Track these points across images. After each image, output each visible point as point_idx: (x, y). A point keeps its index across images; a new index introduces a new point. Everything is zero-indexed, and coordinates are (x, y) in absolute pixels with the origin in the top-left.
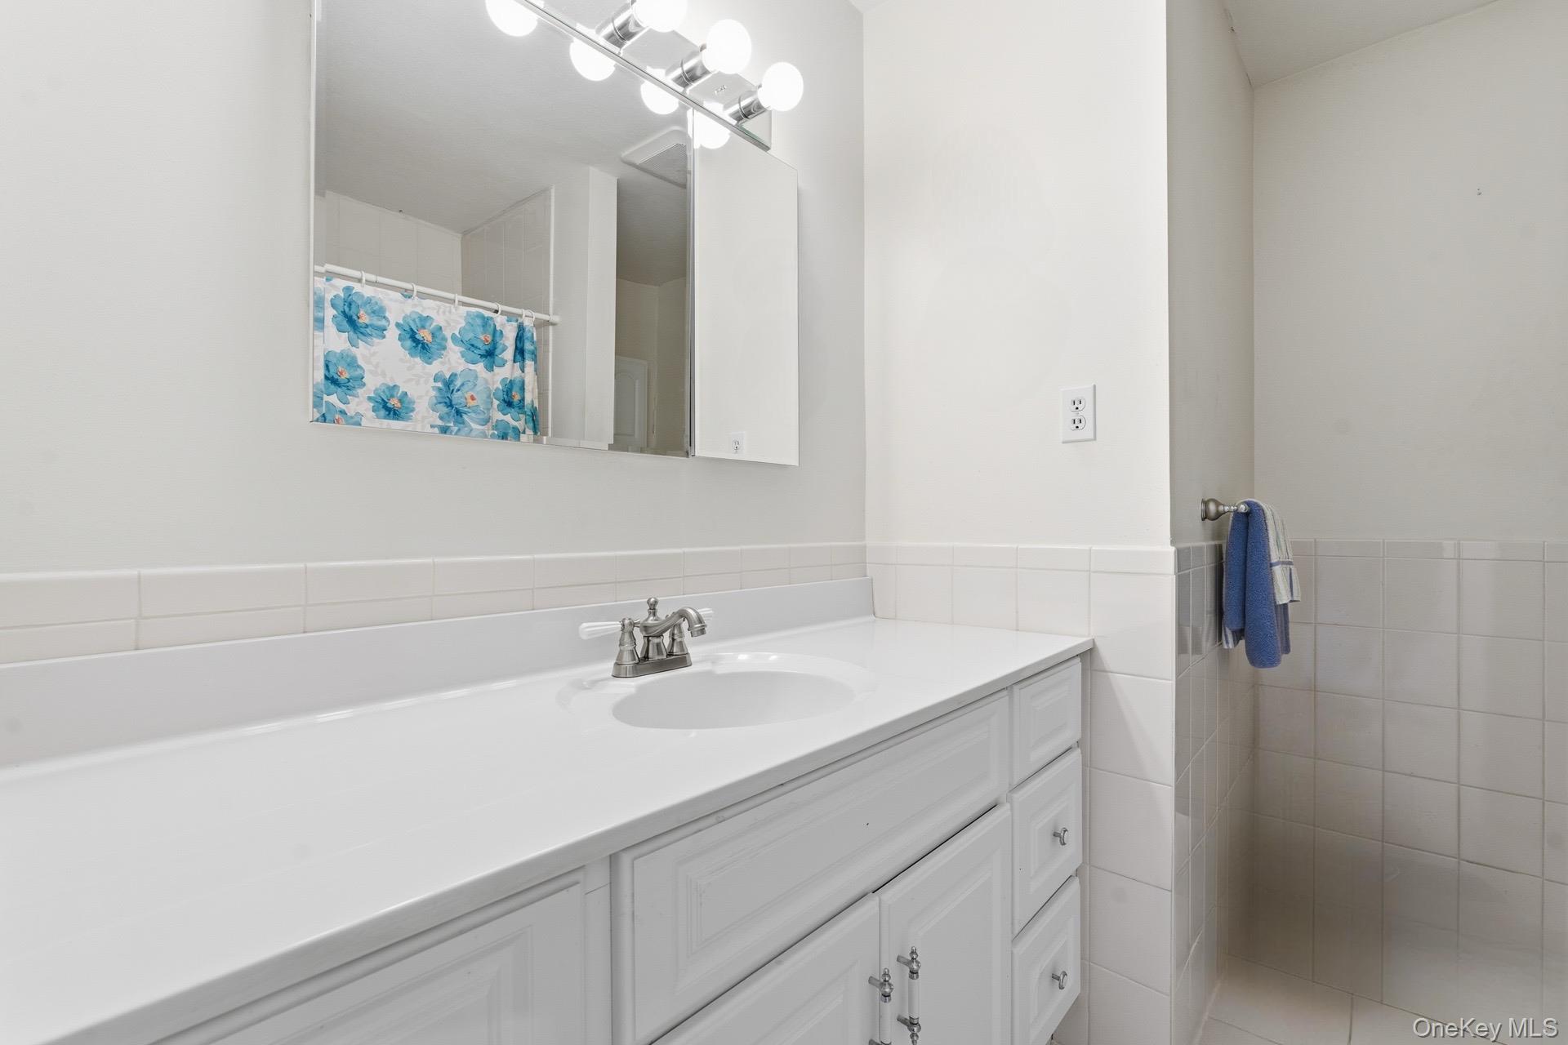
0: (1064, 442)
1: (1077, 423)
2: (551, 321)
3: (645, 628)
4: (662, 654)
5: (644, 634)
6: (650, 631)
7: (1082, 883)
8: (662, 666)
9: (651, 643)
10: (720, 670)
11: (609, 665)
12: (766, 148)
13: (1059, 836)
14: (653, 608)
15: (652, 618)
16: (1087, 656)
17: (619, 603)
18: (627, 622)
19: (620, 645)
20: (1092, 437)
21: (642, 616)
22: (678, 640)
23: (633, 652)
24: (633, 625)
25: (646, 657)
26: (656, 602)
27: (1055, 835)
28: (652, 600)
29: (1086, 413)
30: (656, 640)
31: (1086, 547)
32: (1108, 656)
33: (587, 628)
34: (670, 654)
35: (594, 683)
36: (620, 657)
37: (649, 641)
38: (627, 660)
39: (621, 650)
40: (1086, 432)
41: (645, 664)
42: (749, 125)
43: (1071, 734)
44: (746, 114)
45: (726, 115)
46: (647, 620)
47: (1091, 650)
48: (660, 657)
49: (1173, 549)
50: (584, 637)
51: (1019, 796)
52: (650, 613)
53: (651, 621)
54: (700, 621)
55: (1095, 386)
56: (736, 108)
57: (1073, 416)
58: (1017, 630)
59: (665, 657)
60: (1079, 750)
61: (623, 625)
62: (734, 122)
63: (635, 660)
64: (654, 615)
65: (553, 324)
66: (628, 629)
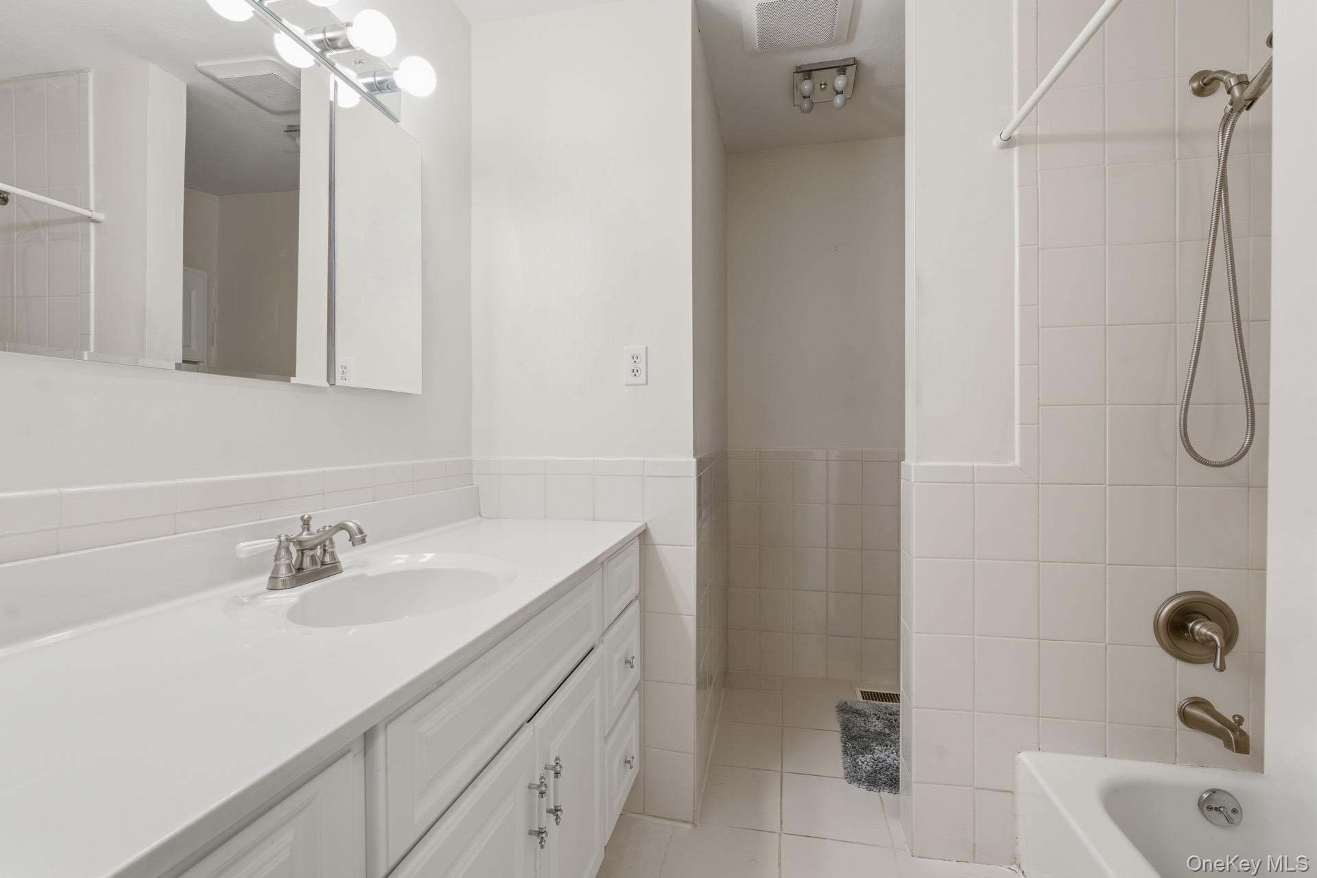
0: (626, 385)
1: (635, 372)
2: (93, 217)
3: (300, 543)
4: (317, 564)
5: (298, 548)
6: (304, 545)
7: (640, 694)
8: (316, 576)
9: (305, 555)
10: (370, 572)
11: (265, 579)
12: (396, 120)
13: (629, 662)
14: (306, 523)
15: (305, 533)
16: (643, 536)
17: (262, 521)
18: (283, 538)
19: (276, 560)
20: (644, 382)
21: (295, 530)
22: (330, 550)
23: (289, 566)
24: (288, 540)
25: (300, 569)
26: (310, 518)
27: (627, 662)
28: (306, 516)
29: (641, 365)
30: (311, 553)
31: (641, 459)
32: (656, 535)
33: (245, 547)
34: (323, 563)
35: (253, 597)
36: (276, 570)
37: (303, 554)
38: (283, 572)
39: (276, 564)
40: (641, 379)
41: (300, 575)
42: (380, 97)
43: (633, 590)
44: (378, 87)
45: (360, 82)
46: (301, 534)
47: (645, 531)
48: (315, 567)
49: (695, 460)
50: (243, 556)
51: (607, 638)
52: (303, 529)
53: (305, 536)
54: (361, 532)
55: (647, 348)
56: (370, 80)
57: (632, 366)
58: (594, 520)
59: (319, 567)
60: (638, 601)
61: (280, 542)
62: (366, 90)
63: (291, 572)
64: (308, 529)
65: (95, 221)
66: (284, 545)
